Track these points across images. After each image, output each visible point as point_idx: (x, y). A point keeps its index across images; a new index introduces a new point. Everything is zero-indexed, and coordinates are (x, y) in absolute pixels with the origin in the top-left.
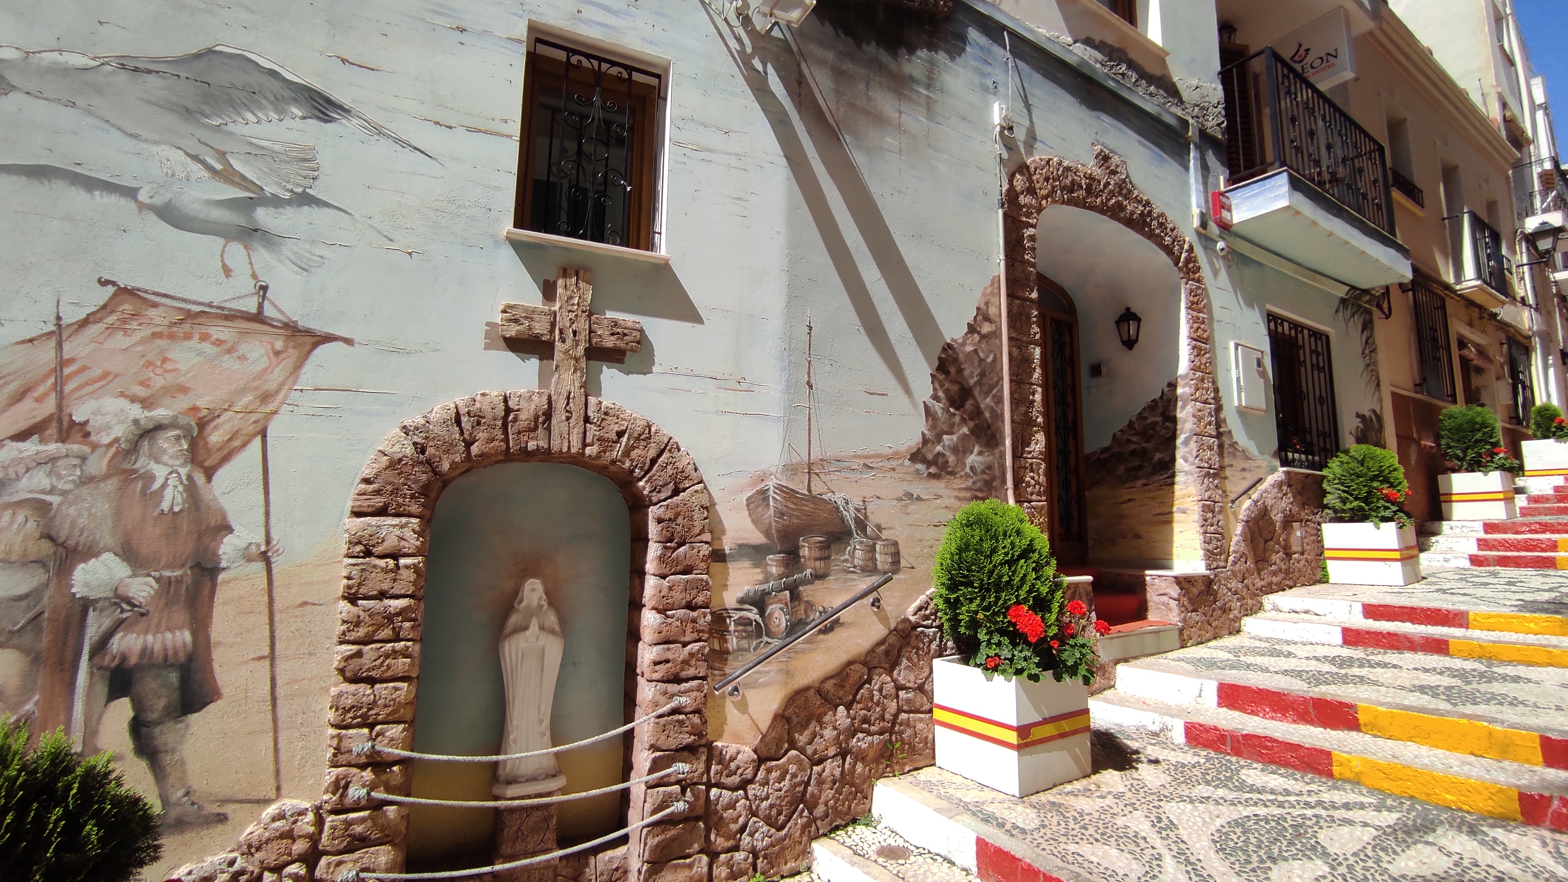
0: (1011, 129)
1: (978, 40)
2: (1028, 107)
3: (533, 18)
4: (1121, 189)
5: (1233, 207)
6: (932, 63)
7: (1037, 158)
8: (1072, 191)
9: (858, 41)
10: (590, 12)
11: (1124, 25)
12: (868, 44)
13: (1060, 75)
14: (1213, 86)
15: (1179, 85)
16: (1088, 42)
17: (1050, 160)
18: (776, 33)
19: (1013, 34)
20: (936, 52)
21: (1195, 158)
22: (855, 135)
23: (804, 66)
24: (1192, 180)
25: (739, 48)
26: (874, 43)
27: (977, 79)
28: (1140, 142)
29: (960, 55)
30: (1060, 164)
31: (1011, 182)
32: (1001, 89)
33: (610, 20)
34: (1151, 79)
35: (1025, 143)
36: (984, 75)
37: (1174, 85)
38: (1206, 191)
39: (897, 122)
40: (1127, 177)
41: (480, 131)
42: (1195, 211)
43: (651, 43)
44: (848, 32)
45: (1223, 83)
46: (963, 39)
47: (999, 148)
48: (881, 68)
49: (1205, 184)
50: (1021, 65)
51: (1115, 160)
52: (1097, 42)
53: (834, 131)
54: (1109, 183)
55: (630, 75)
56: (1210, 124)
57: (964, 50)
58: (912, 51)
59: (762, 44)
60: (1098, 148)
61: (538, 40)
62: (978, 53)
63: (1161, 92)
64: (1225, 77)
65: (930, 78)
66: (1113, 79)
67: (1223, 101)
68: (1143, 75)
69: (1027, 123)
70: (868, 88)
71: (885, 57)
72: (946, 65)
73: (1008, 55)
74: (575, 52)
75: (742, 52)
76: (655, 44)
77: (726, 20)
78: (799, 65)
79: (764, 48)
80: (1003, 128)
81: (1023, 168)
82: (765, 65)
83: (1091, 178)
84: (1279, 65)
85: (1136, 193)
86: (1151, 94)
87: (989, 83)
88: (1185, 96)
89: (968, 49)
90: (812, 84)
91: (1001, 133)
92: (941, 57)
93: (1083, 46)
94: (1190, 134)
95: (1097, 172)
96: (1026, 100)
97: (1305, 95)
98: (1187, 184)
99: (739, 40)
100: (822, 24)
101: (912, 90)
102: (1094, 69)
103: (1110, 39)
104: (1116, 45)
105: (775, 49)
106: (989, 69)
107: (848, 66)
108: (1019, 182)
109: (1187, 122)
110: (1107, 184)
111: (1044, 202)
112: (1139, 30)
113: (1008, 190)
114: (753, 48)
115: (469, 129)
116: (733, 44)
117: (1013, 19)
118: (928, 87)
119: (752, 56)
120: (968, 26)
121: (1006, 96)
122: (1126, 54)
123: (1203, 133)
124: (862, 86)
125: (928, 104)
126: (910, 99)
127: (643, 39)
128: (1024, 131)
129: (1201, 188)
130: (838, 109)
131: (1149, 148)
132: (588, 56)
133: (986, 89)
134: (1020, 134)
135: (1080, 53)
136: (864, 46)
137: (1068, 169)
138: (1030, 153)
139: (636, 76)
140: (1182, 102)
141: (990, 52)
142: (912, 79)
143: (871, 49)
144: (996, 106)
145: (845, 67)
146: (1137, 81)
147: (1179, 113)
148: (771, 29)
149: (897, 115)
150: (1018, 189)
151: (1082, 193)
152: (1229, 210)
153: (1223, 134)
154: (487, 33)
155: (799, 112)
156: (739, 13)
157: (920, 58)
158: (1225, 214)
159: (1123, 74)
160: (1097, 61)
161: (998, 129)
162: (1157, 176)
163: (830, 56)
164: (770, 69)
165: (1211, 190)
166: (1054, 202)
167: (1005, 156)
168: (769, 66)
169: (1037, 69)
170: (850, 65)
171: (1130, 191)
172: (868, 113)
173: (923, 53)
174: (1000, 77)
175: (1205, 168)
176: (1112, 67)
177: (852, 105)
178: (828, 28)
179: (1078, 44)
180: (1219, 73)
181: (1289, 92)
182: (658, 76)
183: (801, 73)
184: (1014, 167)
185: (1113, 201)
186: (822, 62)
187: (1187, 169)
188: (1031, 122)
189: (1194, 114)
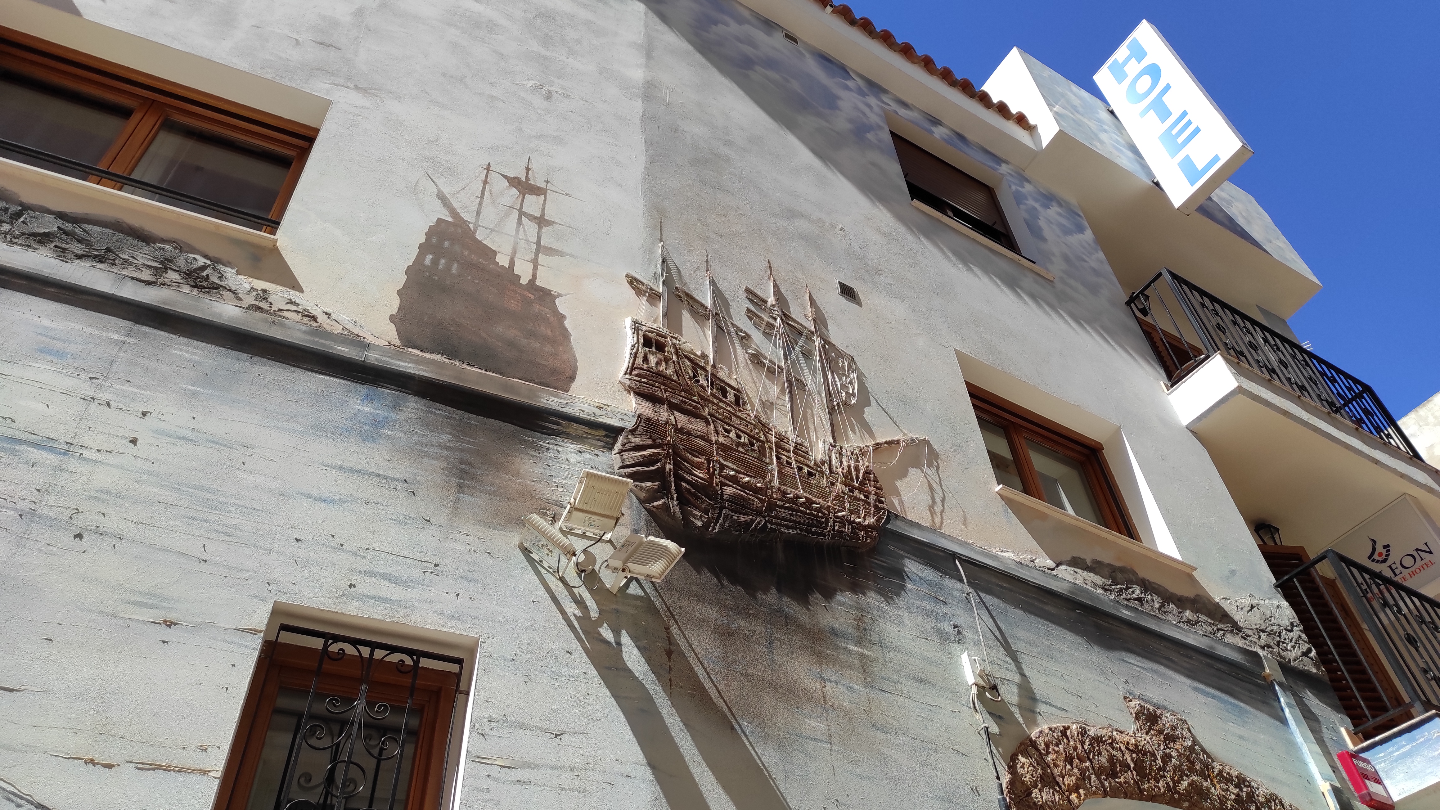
0: (994, 688)
1: (920, 574)
2: (1013, 655)
3: (282, 599)
4: (1193, 763)
5: (1382, 775)
6: (861, 610)
7: (1045, 728)
8: (1114, 774)
9: (751, 589)
10: (366, 586)
11: (1122, 540)
12: (766, 591)
13: (1049, 608)
14: (1275, 602)
15: (1225, 605)
16: (1076, 563)
17: (1066, 728)
18: (634, 589)
19: (968, 562)
20: (864, 594)
21: (1289, 705)
22: (759, 722)
23: (675, 630)
24: (1299, 739)
25: (579, 614)
26: (774, 590)
27: (929, 624)
28: (1196, 689)
29: (898, 595)
30: (1083, 732)
31: (1012, 769)
32: (968, 634)
33: (396, 592)
34: (1182, 602)
35: (1019, 706)
36: (937, 618)
37: (1217, 606)
38: (1327, 753)
39: (820, 695)
40: (1195, 742)
41: (158, 767)
42: (1325, 787)
43: (453, 617)
44: (735, 580)
45: (1287, 597)
46: (900, 574)
47: (982, 719)
48: (788, 622)
49: (1321, 742)
50: (988, 598)
51: (1167, 720)
52: (1089, 563)
53: (725, 716)
54: (1170, 756)
55: (416, 663)
56: (1292, 655)
57: (902, 587)
58: (829, 594)
59: (614, 606)
60: (1135, 703)
61: (284, 628)
62: (924, 589)
63: (1203, 617)
64: (1286, 589)
65: (861, 629)
66: (1127, 607)
67: (1296, 621)
68: (1168, 598)
69: (1016, 678)
70: (771, 652)
71: (791, 607)
72: (880, 609)
73: (967, 589)
74: (337, 638)
75: (584, 619)
76: (457, 619)
77: (562, 580)
78: (667, 629)
79: (617, 611)
80: (981, 689)
81: (1027, 746)
82: (617, 633)
83: (1136, 749)
84: (1355, 571)
85: (1217, 767)
86: (1188, 622)
87: (948, 627)
88: (1238, 617)
89: (909, 586)
90: (689, 654)
91: (980, 696)
92: (872, 599)
93: (1070, 569)
94: (1267, 671)
95: (1146, 740)
96: (1006, 646)
97: (1408, 605)
98: (1291, 745)
99: (580, 602)
100: (699, 572)
101: (836, 647)
102: (1097, 597)
103: (1107, 558)
104: (1118, 564)
105: (632, 611)
106: (945, 609)
107: (740, 624)
108: (1026, 767)
109: (1256, 654)
110: (1167, 758)
111: (1073, 797)
112: (1145, 544)
113: (1012, 783)
114: (601, 612)
115: (141, 767)
116: (571, 609)
117: (963, 544)
118: (860, 642)
119: (599, 623)
120: (903, 557)
121: (977, 643)
122: (1135, 573)
123: (1286, 668)
124: (761, 650)
125: (863, 665)
126: (836, 661)
127: (440, 613)
128: (1014, 689)
129: (1317, 748)
130: (728, 685)
131: (1214, 697)
132: (355, 642)
133: (945, 637)
134: (1010, 694)
135: (1070, 578)
136: (761, 596)
137: (1098, 740)
138: (1034, 723)
139: (424, 662)
140: (1239, 629)
141: (941, 588)
142: (834, 632)
143: (771, 597)
144: (965, 658)
145: (735, 626)
146: (1162, 606)
147: (1241, 643)
148: (627, 585)
149: (818, 685)
150: (1027, 778)
151: (1130, 776)
152: (1378, 781)
153: (1316, 665)
154: (208, 624)
155: (670, 695)
156: (580, 570)
157: (843, 604)
158: (1373, 787)
159: (1139, 599)
160: (1095, 585)
161: (974, 690)
162: (1241, 737)
163: (713, 613)
164: (625, 638)
165: (1334, 752)
166: (1090, 794)
167: (994, 729)
168: (624, 634)
169: (1016, 604)
170: (743, 623)
171: (1207, 765)
172: (774, 687)
173: (845, 598)
174: (963, 619)
175: (1309, 717)
176: (1121, 590)
177: (748, 677)
178: (707, 578)
179: (1063, 567)
180: (1276, 586)
181: (1385, 604)
182: (459, 661)
183: (670, 640)
184: (1012, 746)
185: (1185, 783)
186: (702, 623)
187: (1284, 721)
188: (1023, 675)
189: (1263, 643)
